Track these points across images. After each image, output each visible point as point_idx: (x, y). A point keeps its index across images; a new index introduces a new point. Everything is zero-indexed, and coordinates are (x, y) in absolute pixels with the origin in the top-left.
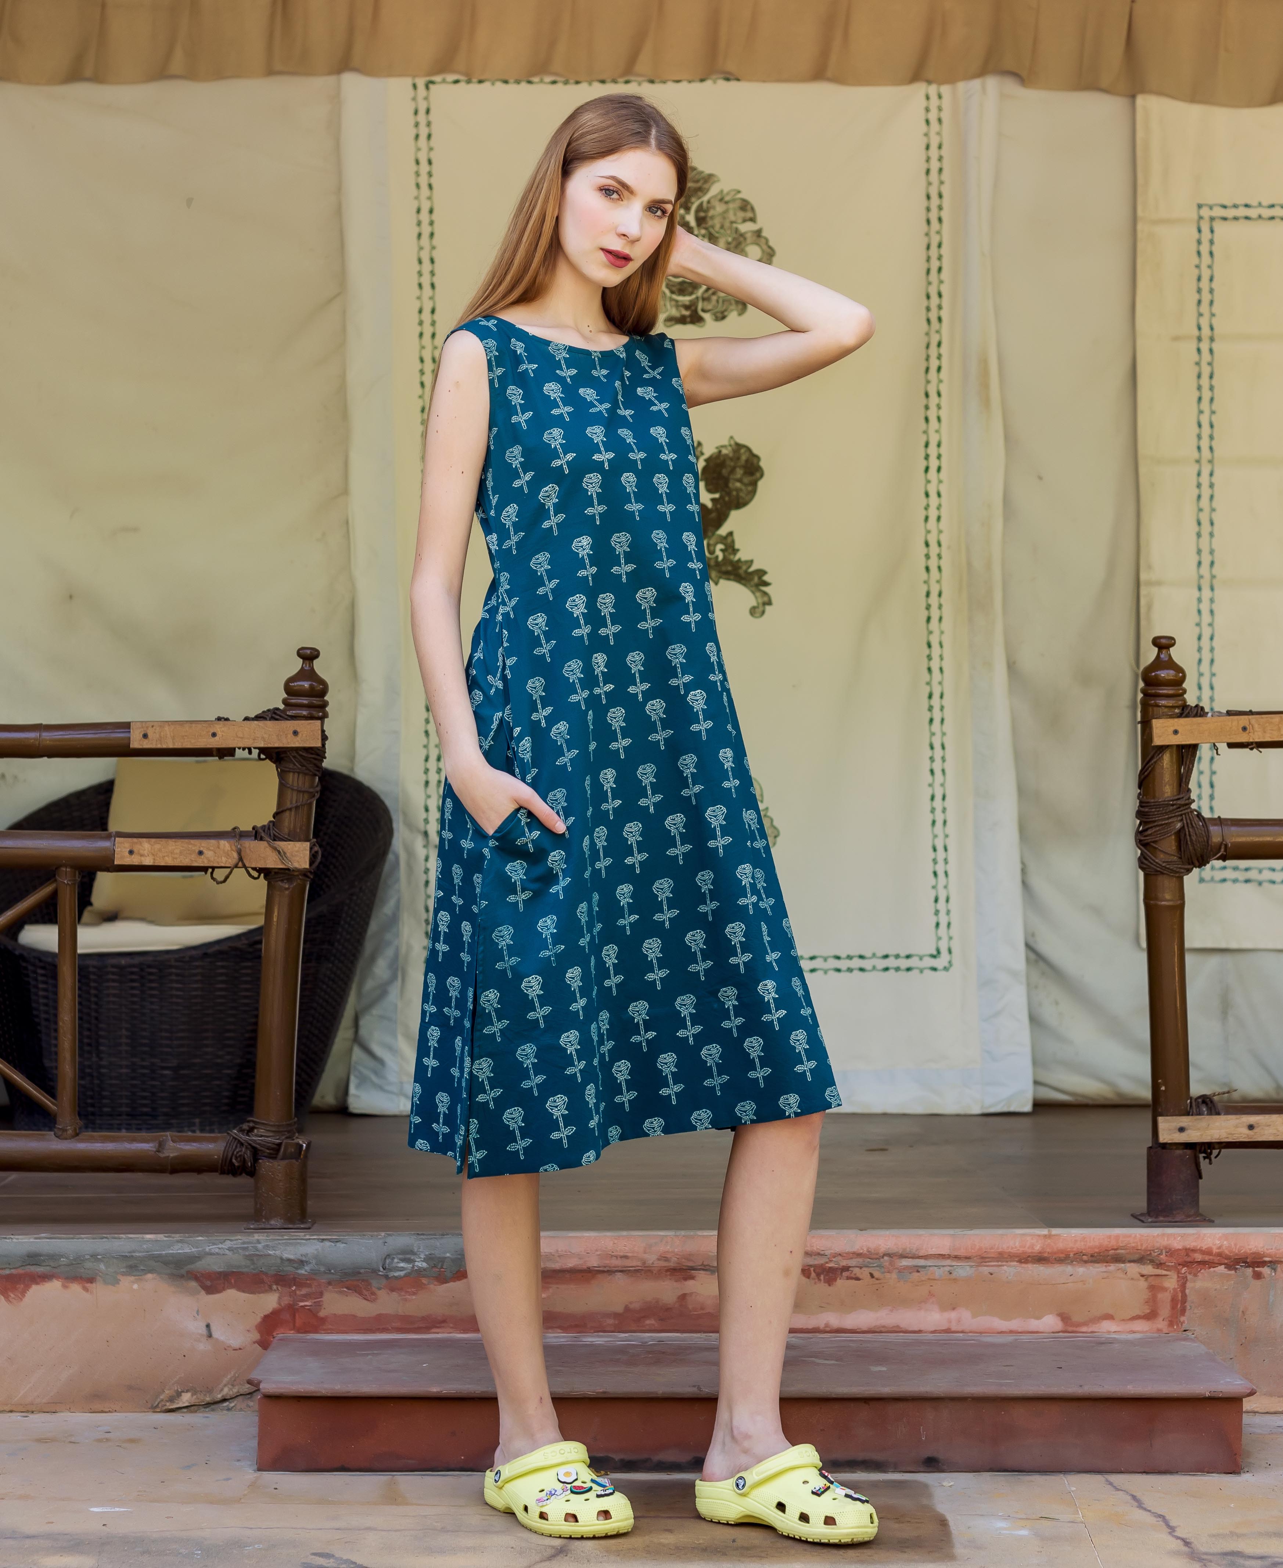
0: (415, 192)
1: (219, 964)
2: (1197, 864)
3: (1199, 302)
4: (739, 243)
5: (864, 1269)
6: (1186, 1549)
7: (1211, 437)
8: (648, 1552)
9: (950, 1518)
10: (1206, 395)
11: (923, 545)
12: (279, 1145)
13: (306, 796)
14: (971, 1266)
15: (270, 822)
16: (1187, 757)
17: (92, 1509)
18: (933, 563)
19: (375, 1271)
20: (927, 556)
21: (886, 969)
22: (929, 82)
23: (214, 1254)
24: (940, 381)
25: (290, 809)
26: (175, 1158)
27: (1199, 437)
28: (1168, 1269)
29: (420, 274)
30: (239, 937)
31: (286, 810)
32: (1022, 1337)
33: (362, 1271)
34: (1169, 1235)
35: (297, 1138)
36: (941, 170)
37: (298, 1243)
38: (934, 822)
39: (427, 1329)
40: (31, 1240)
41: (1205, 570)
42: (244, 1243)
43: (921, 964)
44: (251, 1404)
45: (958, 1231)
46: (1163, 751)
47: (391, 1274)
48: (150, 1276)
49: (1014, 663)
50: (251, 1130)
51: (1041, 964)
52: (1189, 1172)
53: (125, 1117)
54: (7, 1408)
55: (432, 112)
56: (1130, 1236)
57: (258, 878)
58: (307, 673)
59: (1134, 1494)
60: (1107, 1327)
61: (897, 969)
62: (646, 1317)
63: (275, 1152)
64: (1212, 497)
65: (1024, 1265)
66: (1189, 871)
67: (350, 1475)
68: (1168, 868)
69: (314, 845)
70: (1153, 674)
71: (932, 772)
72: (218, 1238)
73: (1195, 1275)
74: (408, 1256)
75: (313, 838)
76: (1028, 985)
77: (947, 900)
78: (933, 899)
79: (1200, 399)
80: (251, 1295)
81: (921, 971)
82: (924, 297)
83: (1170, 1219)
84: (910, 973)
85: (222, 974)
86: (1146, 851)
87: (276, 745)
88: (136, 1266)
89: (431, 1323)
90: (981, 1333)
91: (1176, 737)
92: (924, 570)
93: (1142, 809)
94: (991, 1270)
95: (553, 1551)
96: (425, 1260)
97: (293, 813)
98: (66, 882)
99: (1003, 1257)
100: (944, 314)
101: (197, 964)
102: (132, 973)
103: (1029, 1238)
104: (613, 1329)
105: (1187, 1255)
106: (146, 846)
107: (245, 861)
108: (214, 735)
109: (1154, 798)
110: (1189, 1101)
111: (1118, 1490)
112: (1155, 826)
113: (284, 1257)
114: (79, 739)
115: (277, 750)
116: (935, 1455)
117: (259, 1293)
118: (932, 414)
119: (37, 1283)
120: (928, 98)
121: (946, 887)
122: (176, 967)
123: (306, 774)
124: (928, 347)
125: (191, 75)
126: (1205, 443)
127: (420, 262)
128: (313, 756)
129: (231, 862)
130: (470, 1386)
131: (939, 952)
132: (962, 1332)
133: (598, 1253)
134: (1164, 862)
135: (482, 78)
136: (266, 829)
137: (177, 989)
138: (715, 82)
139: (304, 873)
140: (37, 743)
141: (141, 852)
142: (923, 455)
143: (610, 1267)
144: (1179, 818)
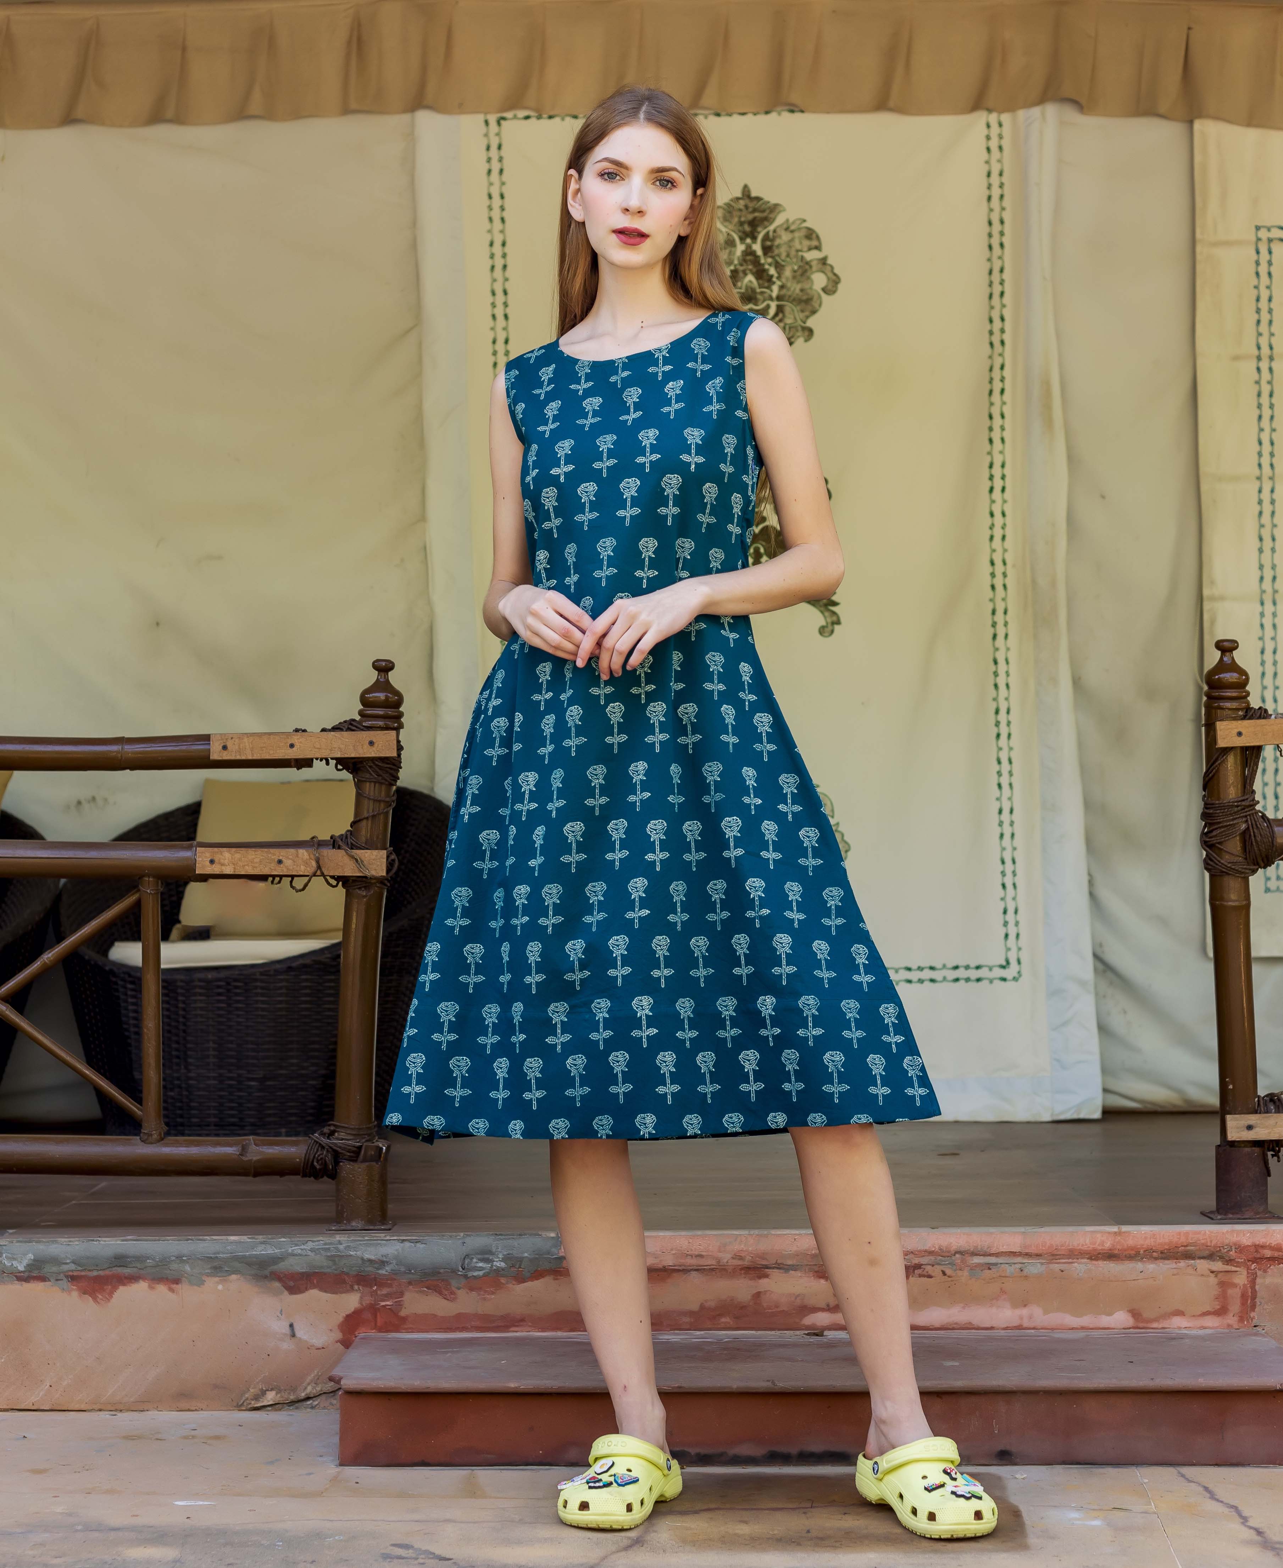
0: (488, 226)
1: (304, 977)
2: (1262, 865)
3: (1259, 322)
4: (805, 271)
5: (936, 1266)
6: (1259, 1538)
7: (1272, 455)
8: (724, 1542)
9: (1023, 1509)
10: (1267, 413)
11: (989, 564)
12: (360, 1148)
13: (382, 805)
14: (1042, 1264)
15: (348, 831)
16: (1251, 759)
17: (177, 1503)
18: (999, 581)
19: (454, 1271)
20: (993, 575)
21: (957, 980)
22: (990, 111)
23: (296, 1255)
24: (1004, 403)
25: (367, 818)
26: (258, 1161)
27: (1260, 454)
28: (1238, 1265)
29: (494, 305)
30: (322, 951)
31: (362, 820)
32: (1092, 1333)
33: (442, 1271)
34: (1238, 1232)
35: (377, 1141)
36: (1002, 196)
37: (379, 1244)
38: (1002, 835)
39: (505, 1328)
40: (118, 1242)
41: (1267, 585)
42: (325, 1244)
43: (991, 975)
44: (335, 1402)
45: (1029, 1229)
46: (1227, 752)
47: (470, 1274)
48: (234, 1277)
49: (1080, 678)
50: (332, 1133)
51: (1109, 974)
52: (1257, 1169)
53: (213, 1128)
54: (96, 1407)
55: (503, 147)
56: (1199, 1233)
57: (336, 886)
58: (383, 685)
59: (1207, 1486)
60: (1178, 1323)
61: (968, 980)
62: (721, 1315)
63: (355, 1155)
64: (1273, 513)
65: (1094, 1262)
66: (1254, 872)
67: (430, 1470)
68: (1234, 869)
69: (391, 853)
70: (1217, 677)
71: (1000, 786)
72: (301, 1239)
73: (1265, 1271)
74: (487, 1256)
75: (390, 846)
76: (1097, 994)
77: (1016, 912)
78: (1002, 911)
79: (1260, 417)
80: (334, 1295)
81: (991, 981)
82: (987, 322)
83: (1239, 1216)
84: (980, 983)
85: (306, 987)
86: (1211, 852)
87: (353, 755)
88: (221, 1267)
89: (509, 1322)
90: (1053, 1329)
91: (1239, 738)
92: (990, 588)
93: (1208, 811)
94: (1062, 1267)
95: (630, 1541)
96: (503, 1260)
97: (370, 822)
98: (148, 891)
99: (1074, 1254)
100: (1007, 337)
101: (282, 977)
102: (219, 987)
103: (1099, 1235)
104: (688, 1327)
105: (1257, 1251)
106: (226, 855)
107: (323, 870)
108: (292, 746)
109: (1218, 800)
110: (1256, 1099)
111: (1189, 1481)
112: (1220, 828)
113: (365, 1258)
114: (160, 752)
115: (353, 761)
116: (1008, 1448)
117: (341, 1293)
118: (996, 436)
119: (124, 1285)
120: (988, 126)
121: (1014, 899)
122: (262, 981)
123: (381, 783)
124: (991, 370)
125: (270, 115)
126: (1266, 461)
127: (493, 293)
128: (388, 766)
129: (309, 871)
130: (547, 1382)
131: (1008, 962)
132: (1034, 1328)
133: (674, 1252)
134: (1229, 863)
135: (551, 113)
136: (344, 838)
137: (263, 1002)
138: (779, 114)
139: (381, 881)
140: (119, 755)
141: (222, 861)
142: (988, 476)
143: (685, 1266)
144: (1244, 819)
